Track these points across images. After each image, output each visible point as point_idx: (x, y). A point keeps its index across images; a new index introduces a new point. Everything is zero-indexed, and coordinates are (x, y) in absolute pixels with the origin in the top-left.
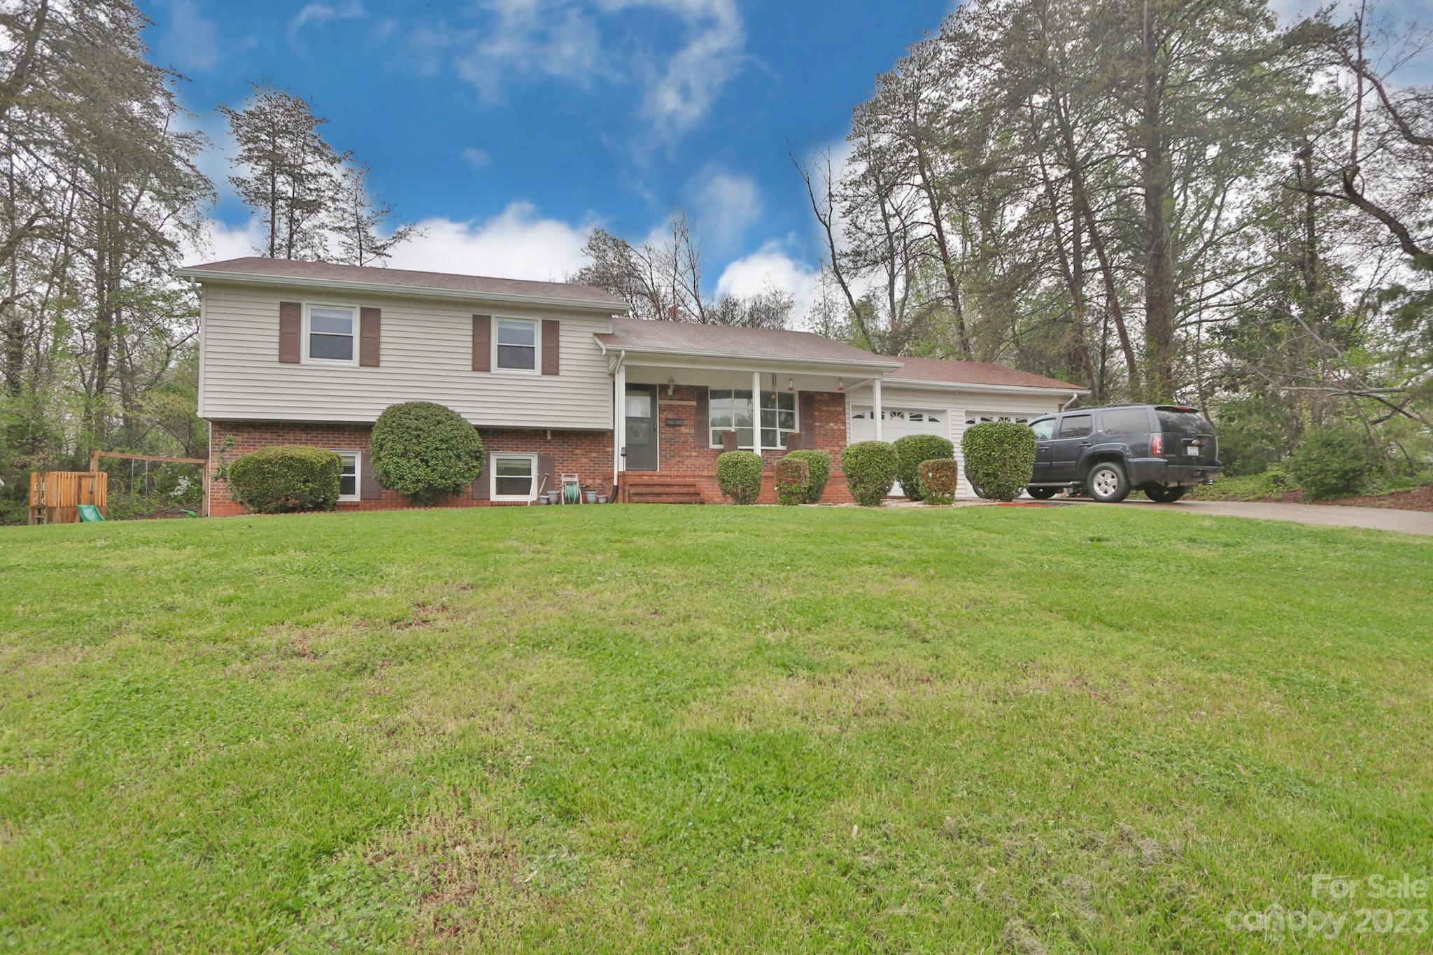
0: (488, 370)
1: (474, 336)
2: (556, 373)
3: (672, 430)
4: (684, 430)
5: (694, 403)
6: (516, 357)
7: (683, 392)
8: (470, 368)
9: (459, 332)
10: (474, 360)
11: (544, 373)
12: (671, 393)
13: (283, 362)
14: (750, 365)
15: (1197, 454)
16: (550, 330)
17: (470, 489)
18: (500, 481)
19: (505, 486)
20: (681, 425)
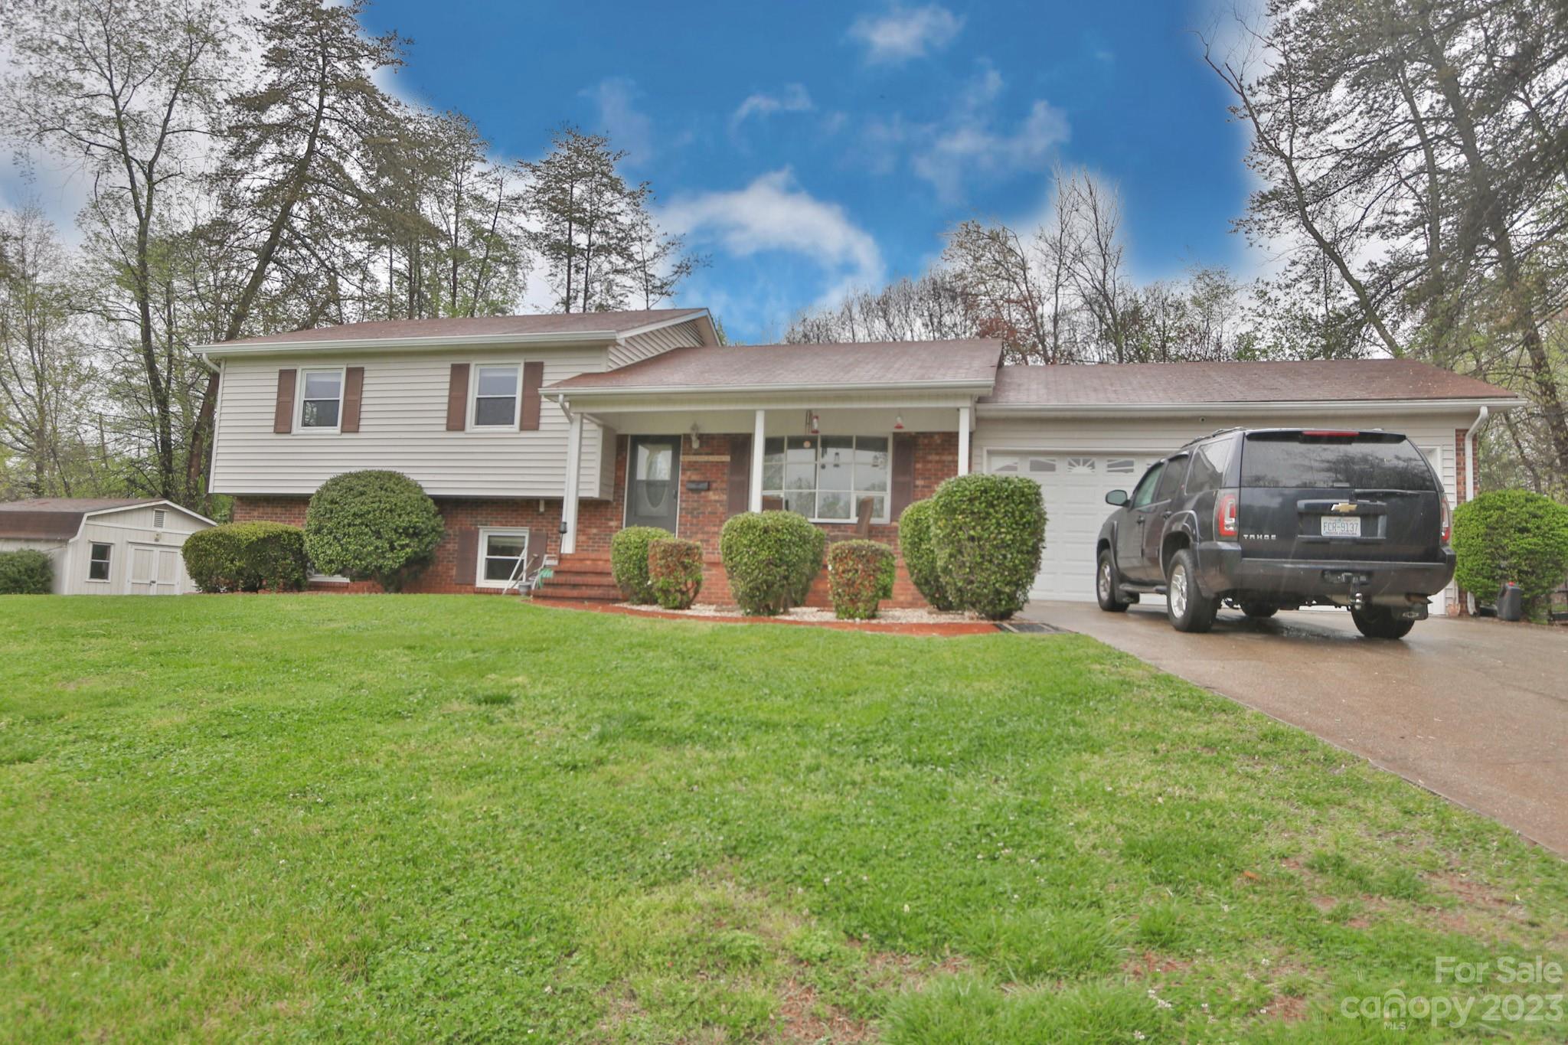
0: (462, 428)
1: (451, 389)
2: (535, 427)
3: (696, 496)
4: (712, 496)
5: (727, 458)
6: (494, 411)
7: (709, 442)
8: (444, 428)
9: (436, 381)
10: (449, 418)
11: (523, 428)
12: (696, 445)
13: (276, 432)
14: (745, 401)
15: (1358, 533)
16: (534, 372)
17: (454, 572)
18: (491, 564)
19: (497, 570)
20: (708, 489)
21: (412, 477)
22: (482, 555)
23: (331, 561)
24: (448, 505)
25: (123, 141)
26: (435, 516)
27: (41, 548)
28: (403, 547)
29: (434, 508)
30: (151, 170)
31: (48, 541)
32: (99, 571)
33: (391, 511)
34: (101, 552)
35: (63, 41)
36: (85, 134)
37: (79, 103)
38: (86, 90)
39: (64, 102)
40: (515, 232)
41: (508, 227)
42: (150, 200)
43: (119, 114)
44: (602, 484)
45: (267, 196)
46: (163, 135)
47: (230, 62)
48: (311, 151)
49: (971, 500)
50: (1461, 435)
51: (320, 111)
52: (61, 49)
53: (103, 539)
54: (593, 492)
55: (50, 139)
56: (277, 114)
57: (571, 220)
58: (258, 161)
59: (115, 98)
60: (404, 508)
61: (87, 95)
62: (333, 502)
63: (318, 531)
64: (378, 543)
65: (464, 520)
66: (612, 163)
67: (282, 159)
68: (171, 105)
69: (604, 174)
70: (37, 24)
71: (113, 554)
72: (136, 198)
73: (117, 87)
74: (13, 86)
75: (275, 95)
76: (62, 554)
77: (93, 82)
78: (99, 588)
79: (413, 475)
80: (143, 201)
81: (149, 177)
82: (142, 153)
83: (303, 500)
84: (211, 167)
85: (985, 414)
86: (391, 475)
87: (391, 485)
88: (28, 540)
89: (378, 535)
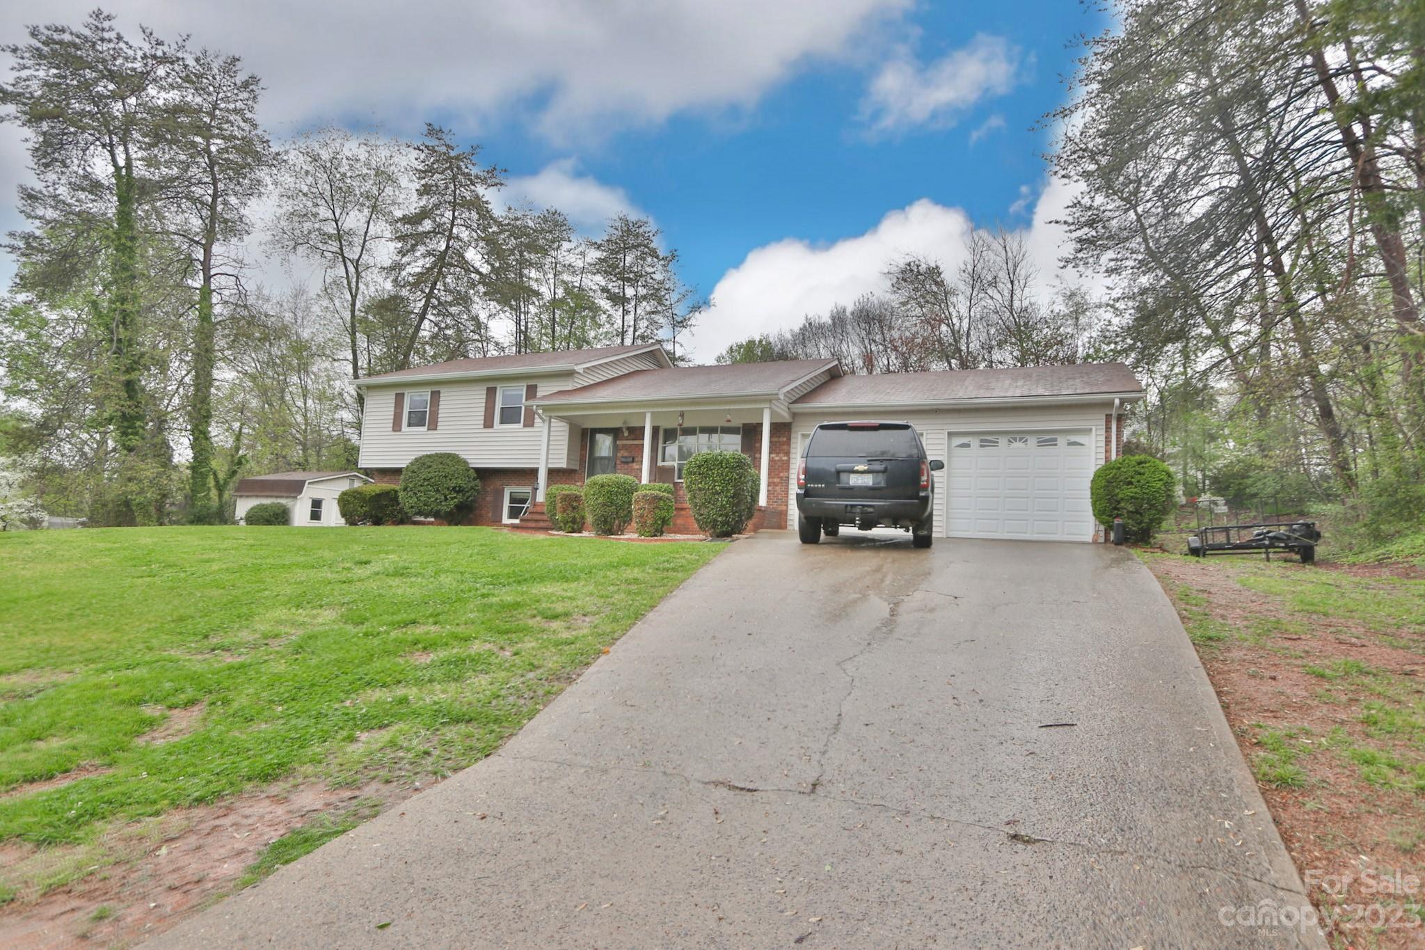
0: (492, 426)
1: (486, 403)
2: (530, 425)
3: (625, 466)
4: (635, 466)
6: (510, 416)
7: (634, 432)
8: (482, 426)
9: (478, 397)
10: (485, 420)
11: (525, 426)
12: (626, 434)
13: (394, 430)
14: (640, 407)
15: (871, 483)
16: (532, 392)
17: (490, 515)
18: (511, 509)
19: (514, 513)
20: (633, 461)
21: (465, 457)
22: (506, 504)
23: (412, 507)
24: (485, 474)
25: (341, 249)
26: (474, 479)
27: (283, 501)
28: (452, 499)
29: (474, 475)
30: (357, 264)
31: (287, 497)
32: (315, 516)
33: (446, 477)
34: (317, 504)
35: (305, 189)
36: (320, 245)
37: (317, 226)
38: (321, 217)
39: (307, 226)
40: (594, 288)
41: (590, 284)
42: (357, 282)
43: (339, 231)
44: (569, 459)
45: (420, 279)
46: (365, 241)
47: (403, 191)
48: (448, 247)
49: (699, 467)
50: (1108, 418)
51: (453, 221)
52: (305, 195)
53: (317, 496)
54: (562, 464)
55: (300, 249)
56: (427, 225)
57: (623, 279)
58: (418, 254)
59: (336, 221)
60: (453, 475)
61: (321, 221)
62: (414, 472)
63: (405, 489)
64: (437, 496)
65: (497, 483)
66: (652, 238)
67: (429, 253)
68: (369, 223)
69: (646, 246)
70: (292, 179)
71: (324, 505)
72: (349, 284)
73: (337, 214)
74: (279, 219)
75: (424, 214)
76: (294, 505)
77: (324, 212)
78: (315, 523)
79: (463, 455)
80: (353, 285)
81: (357, 269)
82: (352, 253)
83: (398, 471)
84: (387, 263)
85: (796, 411)
86: (449, 456)
87: (448, 461)
88: (277, 497)
89: (437, 491)
